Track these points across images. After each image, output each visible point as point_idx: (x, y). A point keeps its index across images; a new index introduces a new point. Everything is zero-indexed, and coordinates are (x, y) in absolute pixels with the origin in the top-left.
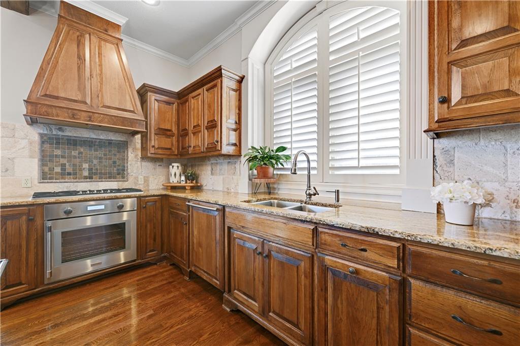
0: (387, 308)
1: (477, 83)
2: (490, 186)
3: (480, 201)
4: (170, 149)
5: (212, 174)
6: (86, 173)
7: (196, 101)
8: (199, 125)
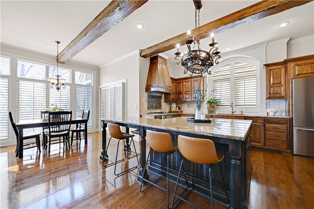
0: (262, 129)
1: (275, 91)
2: (278, 109)
3: (276, 111)
4: (174, 98)
5: (188, 107)
6: (154, 107)
7: (187, 83)
8: (189, 91)
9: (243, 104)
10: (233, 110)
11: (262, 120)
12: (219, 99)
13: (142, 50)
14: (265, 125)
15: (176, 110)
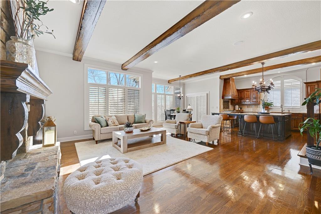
5: (247, 108)
6: (226, 108)
7: (247, 92)
8: (249, 97)
9: (291, 106)
10: (282, 110)
11: (302, 115)
12: (272, 103)
13: (221, 76)
14: (303, 118)
15: (239, 109)
